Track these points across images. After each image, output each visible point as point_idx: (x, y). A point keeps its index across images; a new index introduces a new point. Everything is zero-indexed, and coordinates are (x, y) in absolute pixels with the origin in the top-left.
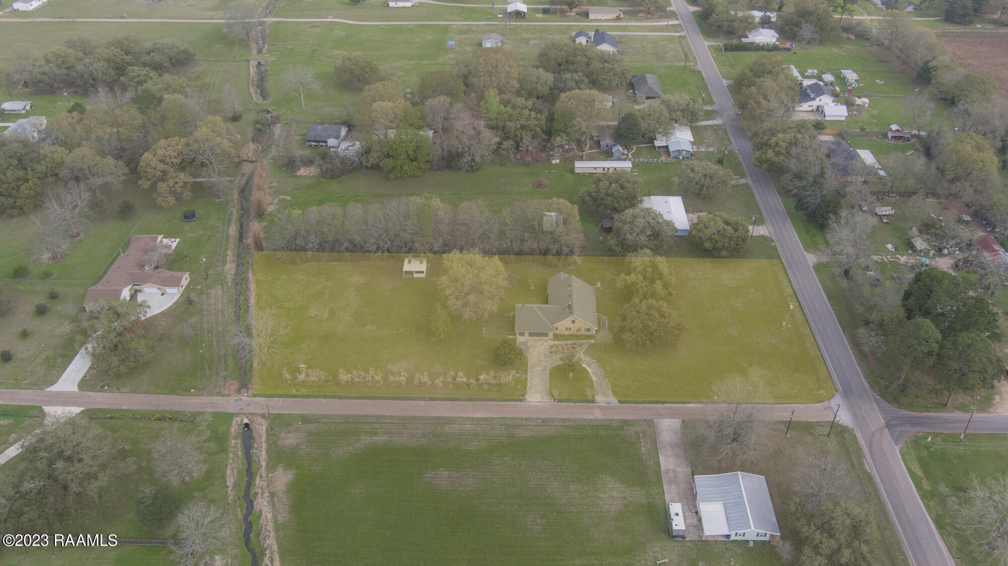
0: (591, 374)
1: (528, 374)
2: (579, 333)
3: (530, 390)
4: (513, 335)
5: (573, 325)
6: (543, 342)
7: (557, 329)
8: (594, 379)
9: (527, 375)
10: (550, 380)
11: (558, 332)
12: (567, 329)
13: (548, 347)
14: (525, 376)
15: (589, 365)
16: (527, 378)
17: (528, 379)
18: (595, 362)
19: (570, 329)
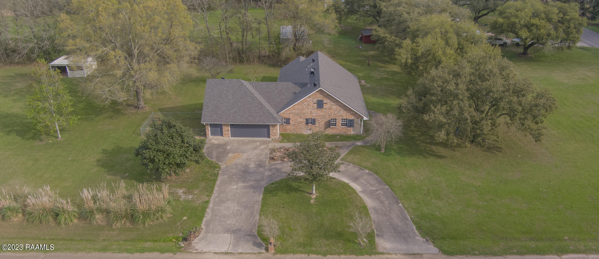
0: (361, 195)
1: (213, 196)
2: (330, 131)
3: (207, 225)
4: (202, 135)
5: (320, 112)
6: (258, 144)
7: (288, 121)
8: (369, 202)
9: (209, 196)
10: (263, 206)
11: (290, 129)
12: (307, 123)
13: (267, 151)
14: (206, 199)
15: (356, 179)
16: (207, 202)
17: (211, 205)
18: (368, 174)
19: (313, 122)
